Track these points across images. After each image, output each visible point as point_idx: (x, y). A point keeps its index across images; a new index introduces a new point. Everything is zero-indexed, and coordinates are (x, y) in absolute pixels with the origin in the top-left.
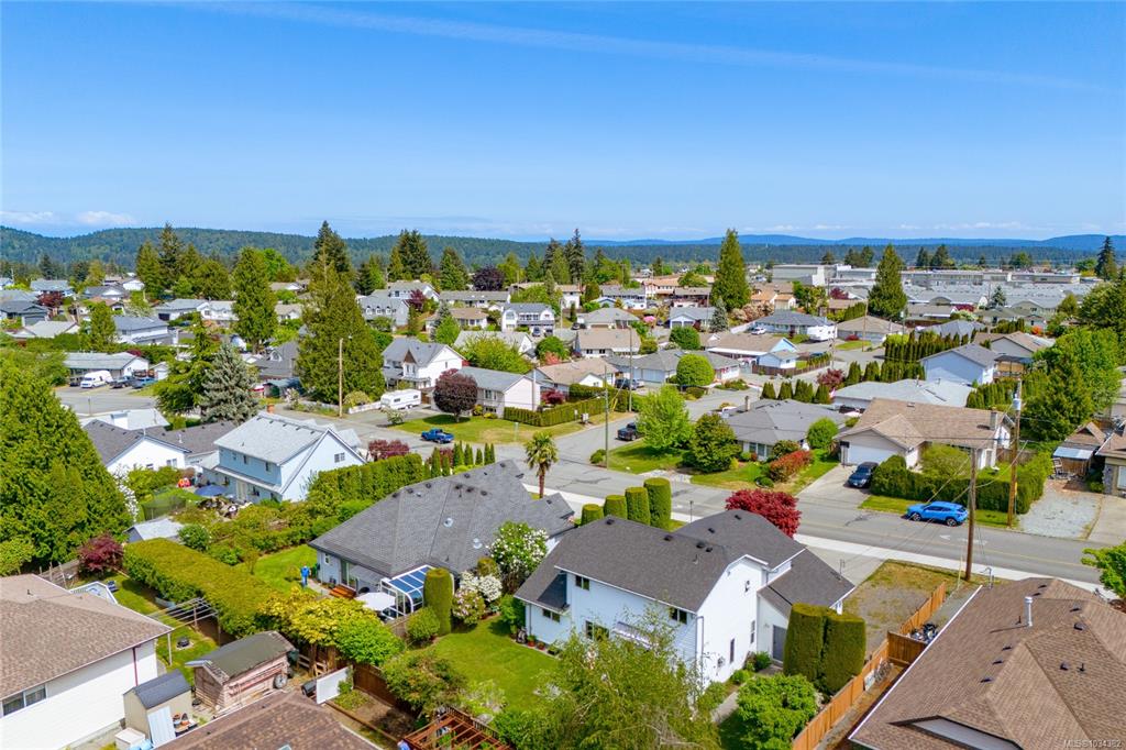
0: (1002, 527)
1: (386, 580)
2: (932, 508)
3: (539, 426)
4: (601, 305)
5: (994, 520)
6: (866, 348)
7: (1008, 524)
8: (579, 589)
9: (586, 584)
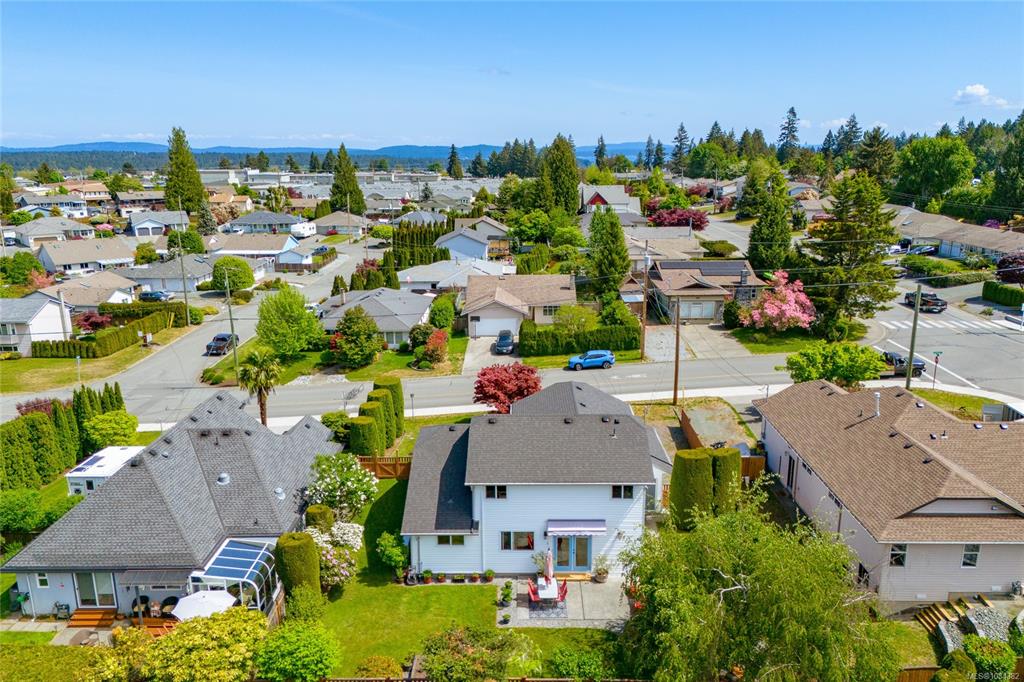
0: (639, 362)
1: (196, 574)
2: (591, 357)
3: (95, 356)
4: (33, 214)
5: (627, 357)
6: (352, 241)
7: (641, 358)
8: (491, 500)
9: (502, 492)
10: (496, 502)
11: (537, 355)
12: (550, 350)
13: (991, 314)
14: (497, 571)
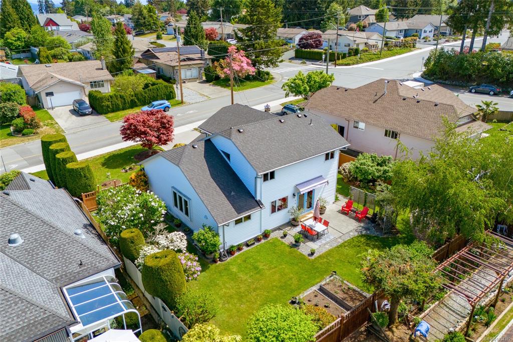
2: (157, 105)
5: (173, 103)
8: (267, 182)
9: (272, 175)
10: (270, 182)
11: (113, 111)
12: (121, 107)
13: (305, 63)
14: (269, 228)
